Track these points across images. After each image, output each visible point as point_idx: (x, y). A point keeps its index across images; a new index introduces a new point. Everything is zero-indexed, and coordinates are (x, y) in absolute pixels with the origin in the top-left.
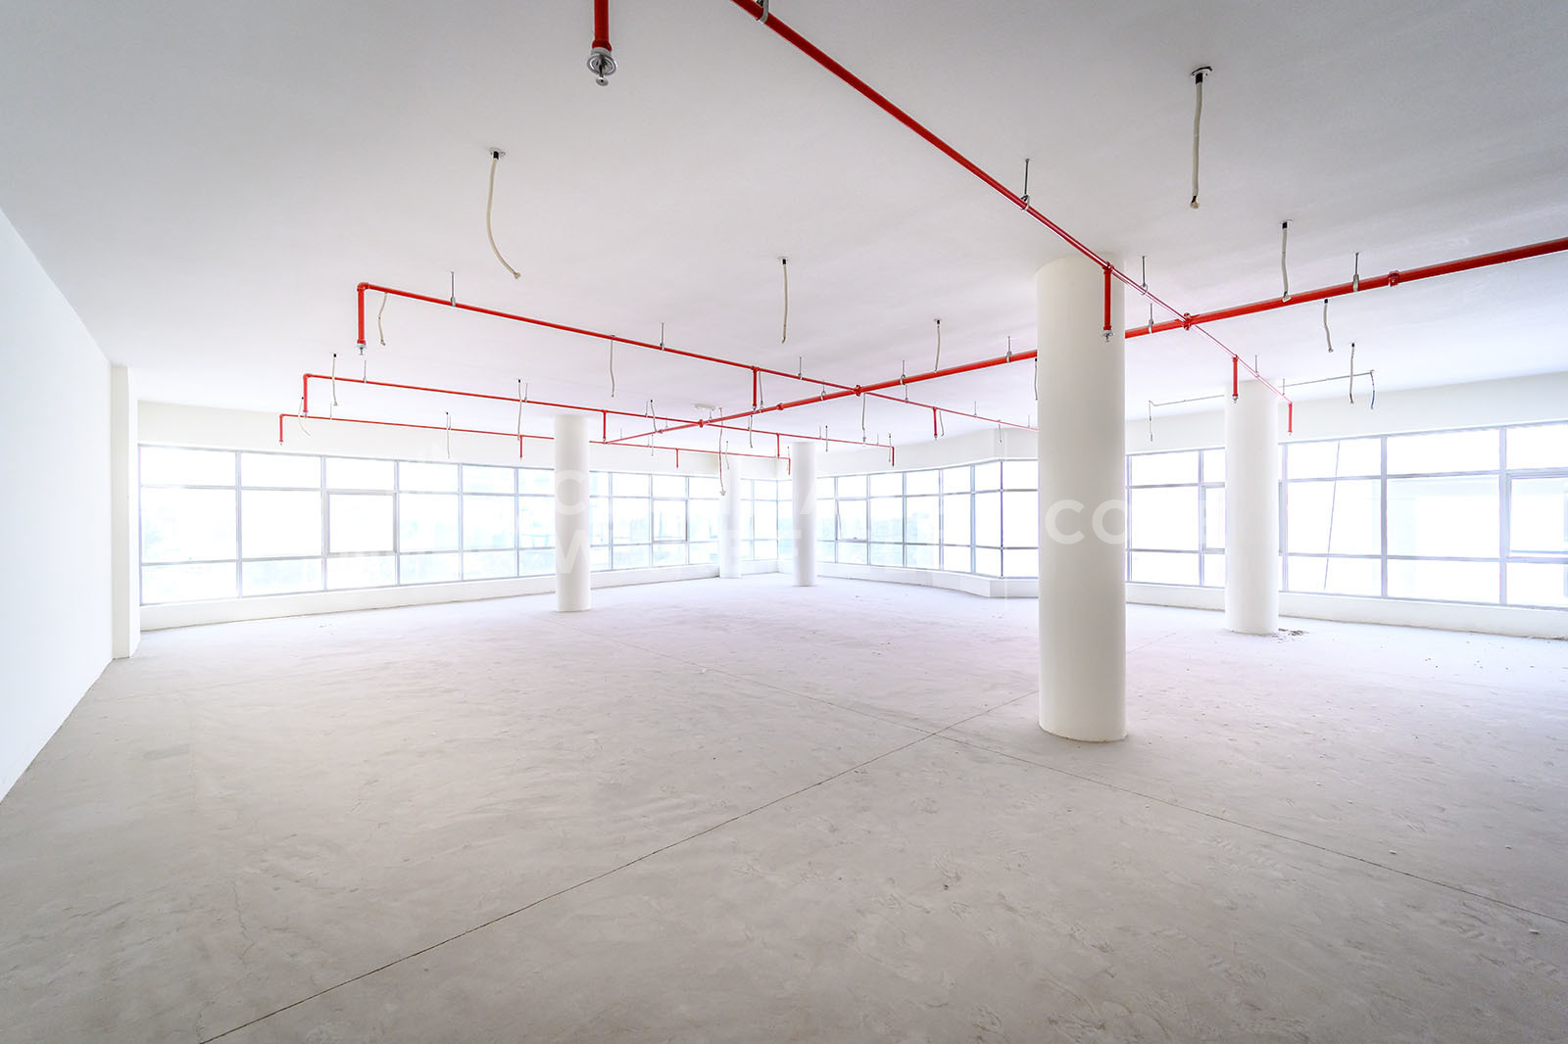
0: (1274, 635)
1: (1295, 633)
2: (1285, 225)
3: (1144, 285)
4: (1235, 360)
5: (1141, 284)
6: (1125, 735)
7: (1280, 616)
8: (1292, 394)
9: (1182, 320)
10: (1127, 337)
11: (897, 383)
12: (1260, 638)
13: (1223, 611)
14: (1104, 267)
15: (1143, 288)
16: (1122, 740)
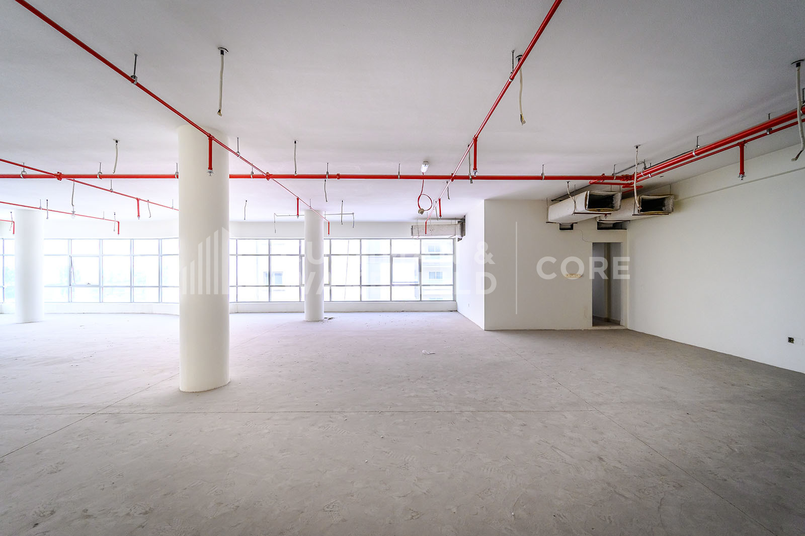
0: (322, 321)
1: (330, 319)
2: (295, 142)
3: (238, 152)
4: (298, 199)
5: (236, 151)
6: (229, 381)
7: (324, 312)
8: (329, 218)
9: (265, 175)
10: (230, 178)
11: (95, 177)
12: (316, 323)
13: (304, 312)
14: (208, 136)
15: (237, 154)
16: (225, 385)
